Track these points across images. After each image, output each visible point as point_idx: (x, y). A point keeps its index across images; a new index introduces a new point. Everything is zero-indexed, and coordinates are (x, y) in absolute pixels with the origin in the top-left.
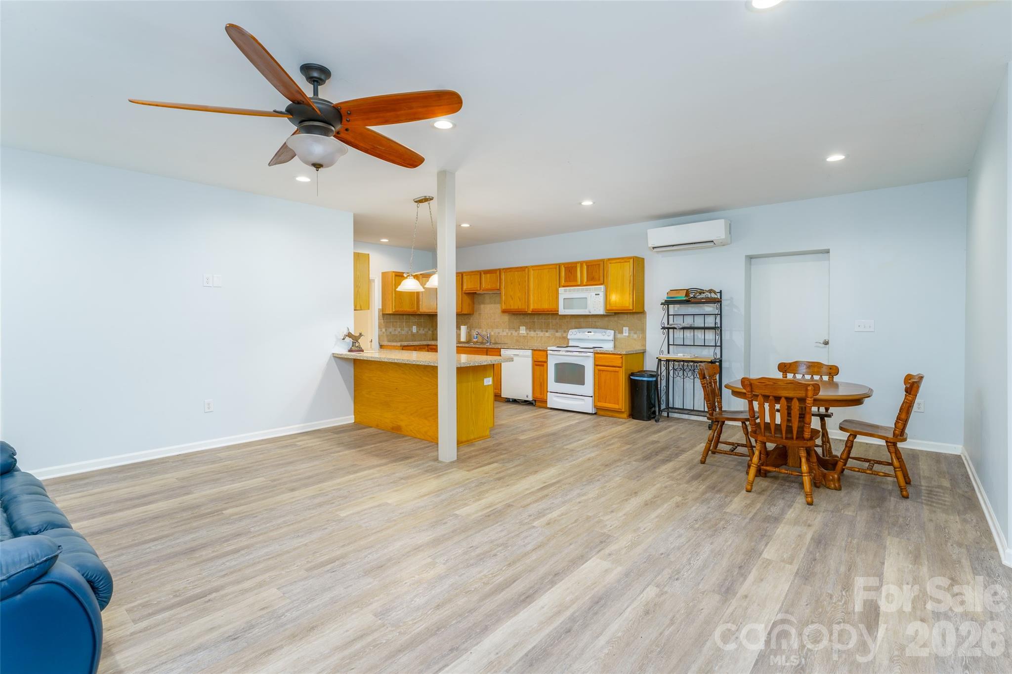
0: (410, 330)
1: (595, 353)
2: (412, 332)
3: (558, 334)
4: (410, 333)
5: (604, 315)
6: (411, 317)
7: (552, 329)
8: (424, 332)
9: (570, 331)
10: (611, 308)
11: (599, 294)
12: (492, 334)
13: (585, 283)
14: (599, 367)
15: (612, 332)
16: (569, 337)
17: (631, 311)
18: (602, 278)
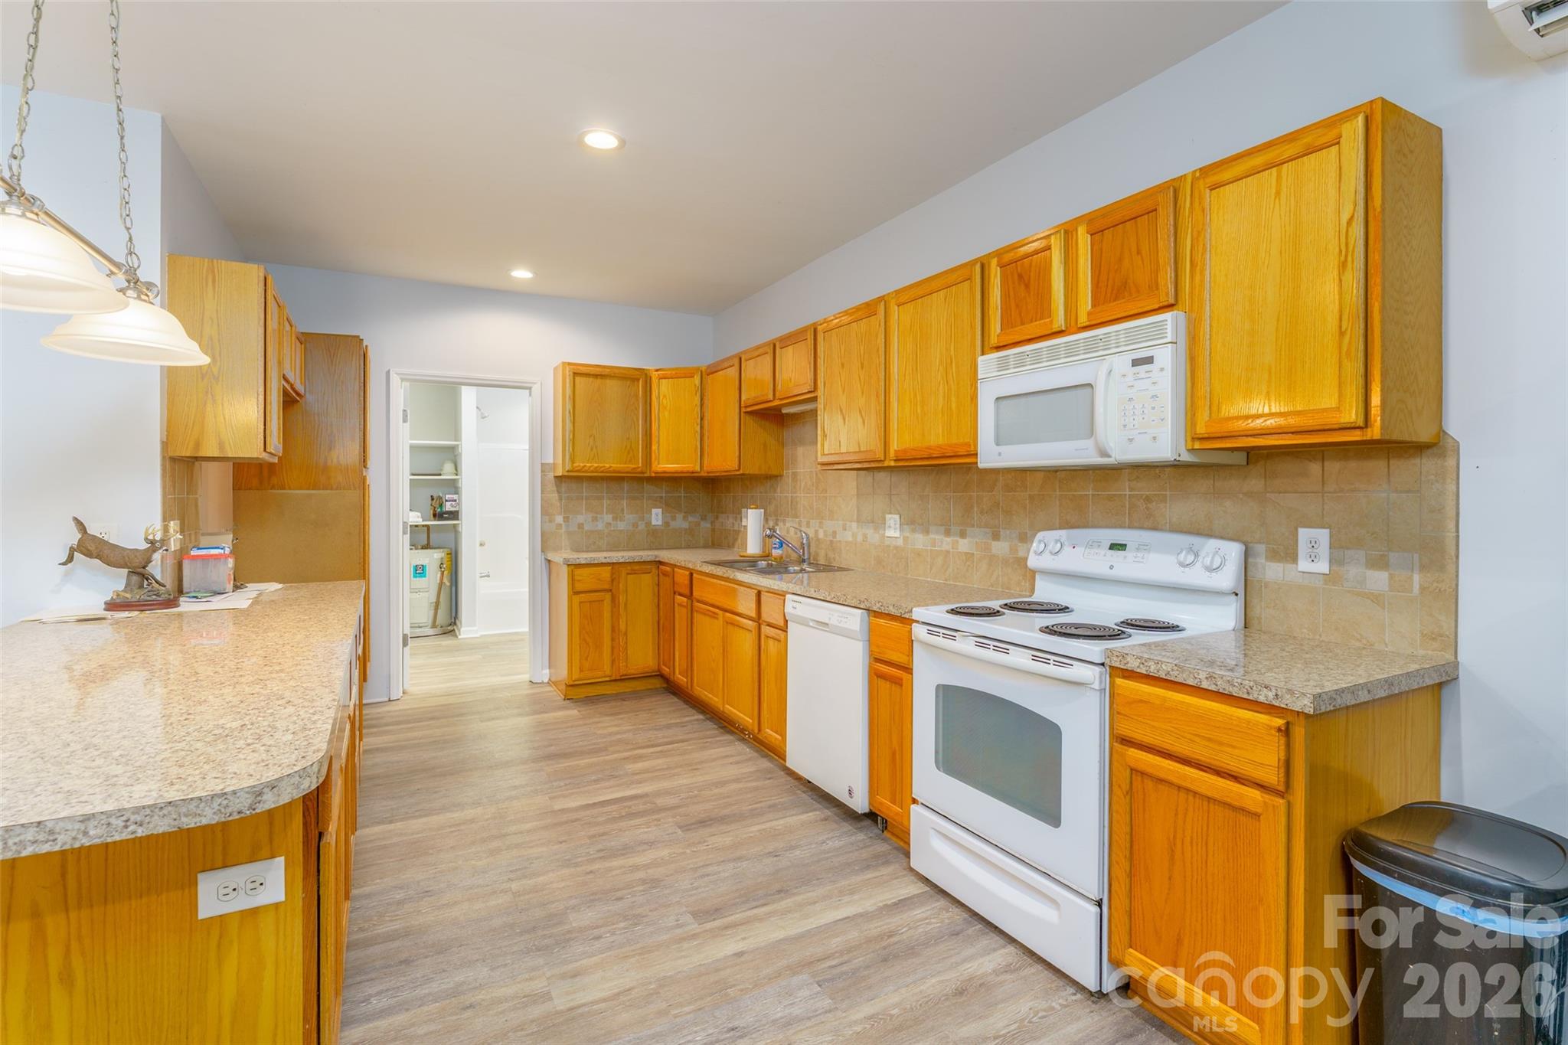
0: (642, 519)
1: (1119, 672)
2: (649, 523)
3: (1000, 548)
4: (642, 526)
5: (1176, 466)
6: (647, 487)
7: (979, 526)
8: (685, 525)
9: (1040, 535)
10: (1216, 429)
11: (1149, 360)
12: (821, 535)
13: (1083, 320)
14: (1133, 752)
15: (1233, 551)
16: (1033, 562)
17: (1355, 436)
18: (1167, 276)
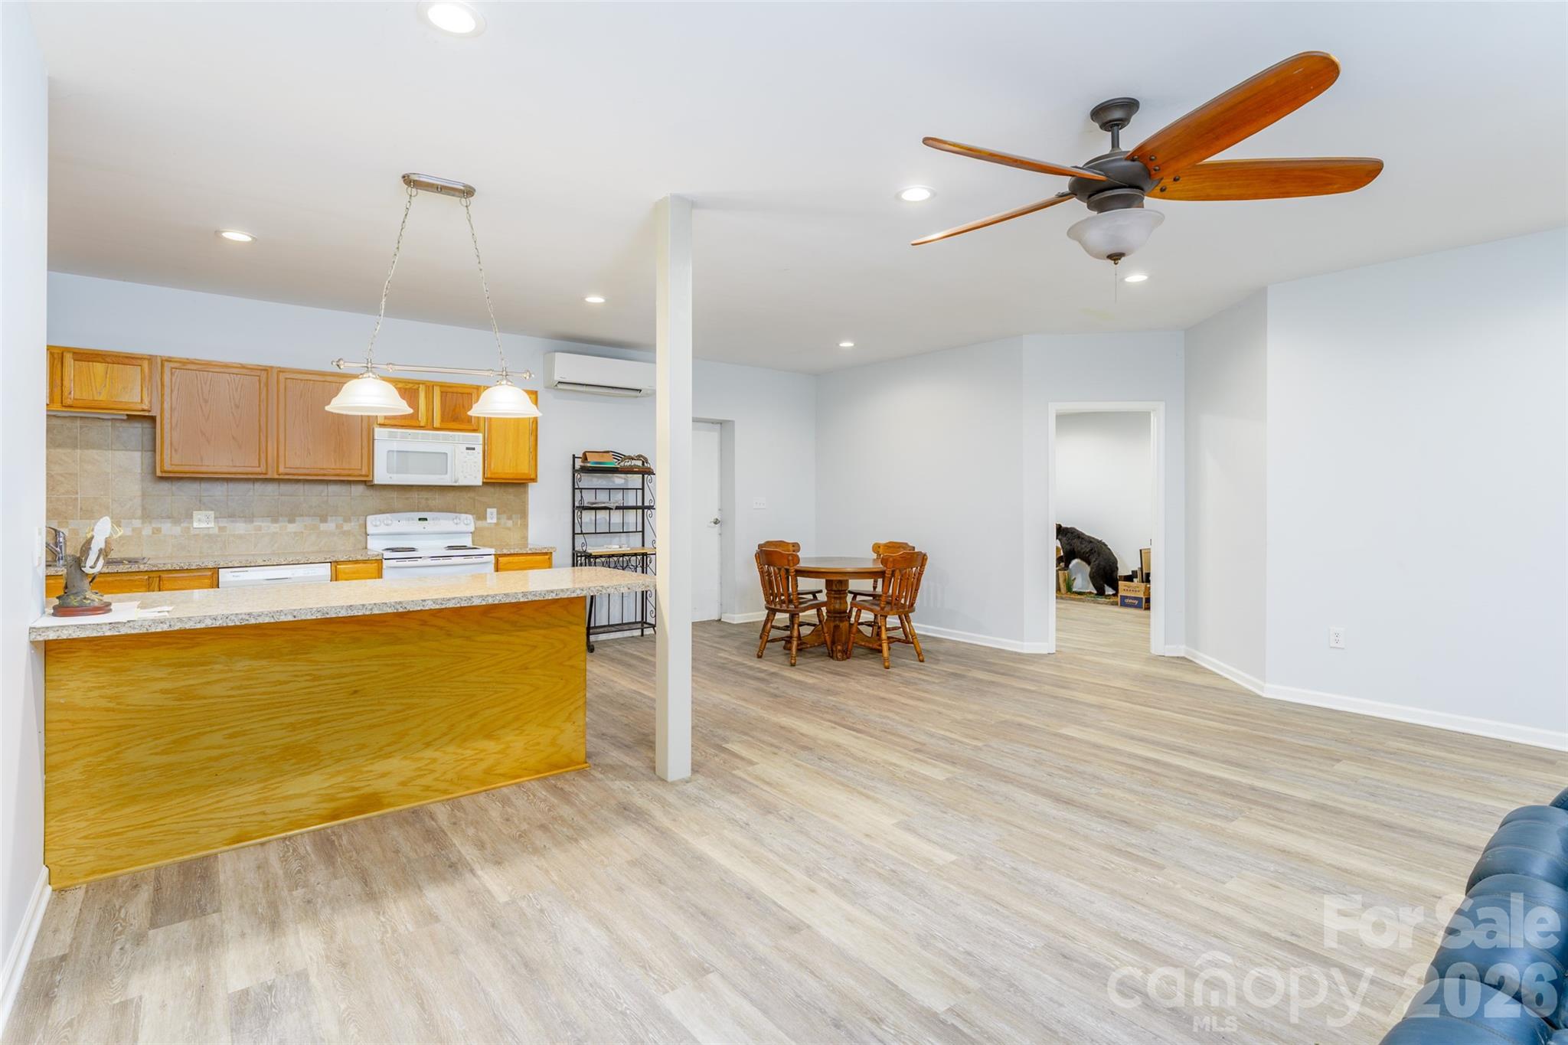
1: (499, 556)
7: (308, 516)
10: (492, 475)
11: (474, 449)
13: (436, 425)
15: (472, 518)
16: (370, 530)
